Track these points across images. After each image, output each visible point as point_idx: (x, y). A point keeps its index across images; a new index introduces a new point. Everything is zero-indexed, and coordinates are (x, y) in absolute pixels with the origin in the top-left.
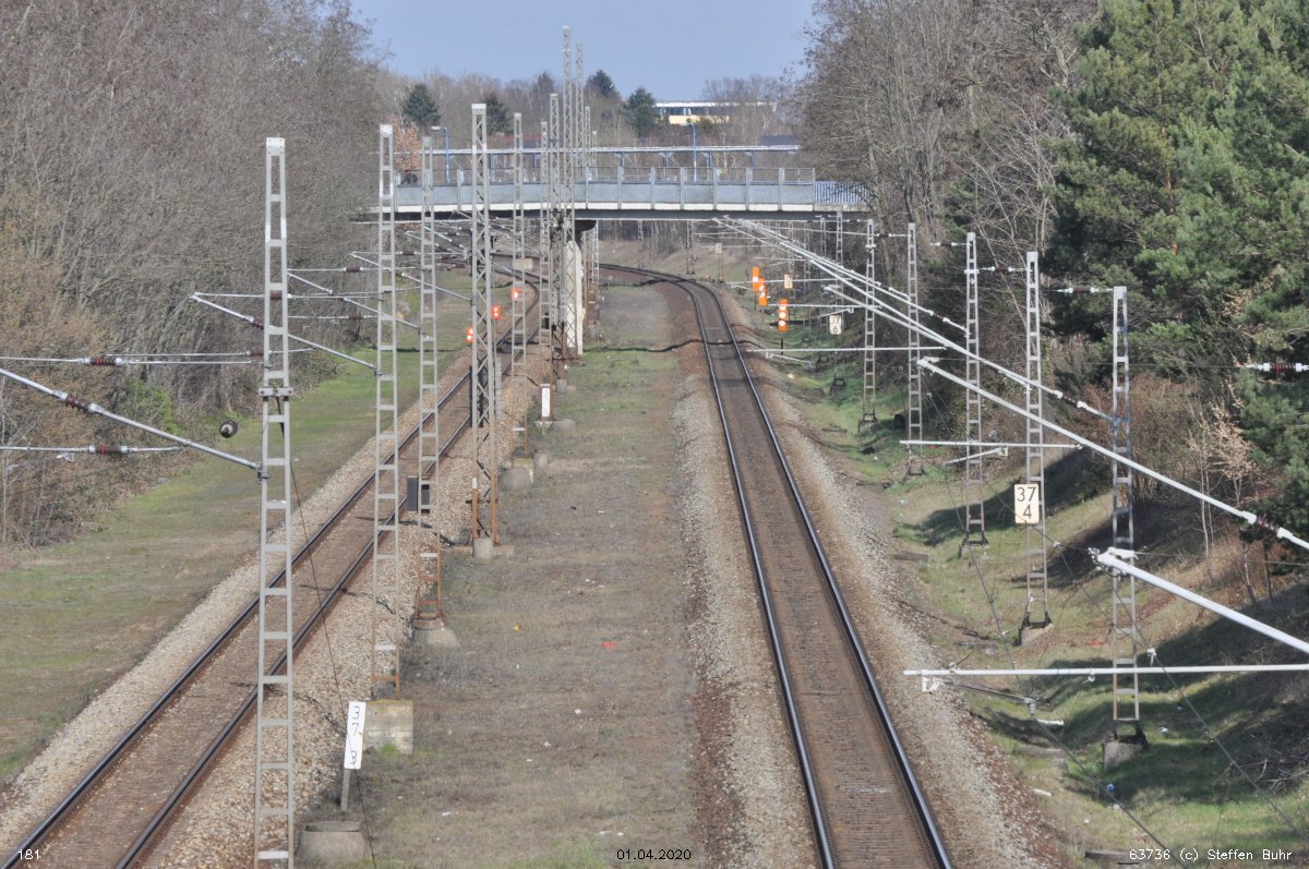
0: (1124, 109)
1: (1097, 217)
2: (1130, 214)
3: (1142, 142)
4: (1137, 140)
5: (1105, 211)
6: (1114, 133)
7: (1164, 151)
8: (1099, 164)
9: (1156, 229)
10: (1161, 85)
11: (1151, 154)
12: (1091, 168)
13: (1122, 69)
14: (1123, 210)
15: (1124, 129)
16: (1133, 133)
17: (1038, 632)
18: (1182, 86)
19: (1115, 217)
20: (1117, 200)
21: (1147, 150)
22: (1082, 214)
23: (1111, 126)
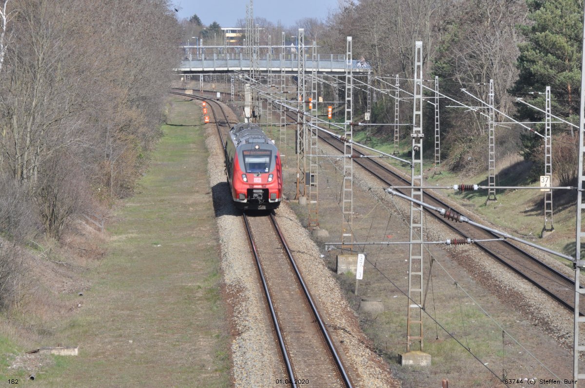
0: (551, 31)
1: (539, 73)
2: (552, 72)
3: (558, 43)
4: (556, 43)
5: (542, 71)
6: (546, 40)
7: (566, 48)
8: (540, 53)
9: (564, 77)
10: (566, 22)
11: (561, 48)
12: (537, 54)
13: (549, 16)
14: (550, 70)
15: (550, 38)
16: (554, 40)
17: (549, 233)
18: (573, 22)
19: (546, 73)
20: (548, 66)
21: (560, 47)
22: (533, 72)
23: (546, 37)
